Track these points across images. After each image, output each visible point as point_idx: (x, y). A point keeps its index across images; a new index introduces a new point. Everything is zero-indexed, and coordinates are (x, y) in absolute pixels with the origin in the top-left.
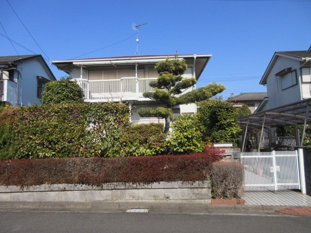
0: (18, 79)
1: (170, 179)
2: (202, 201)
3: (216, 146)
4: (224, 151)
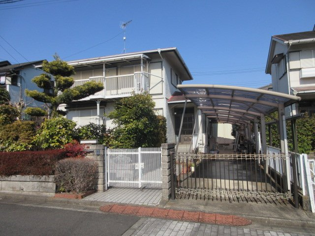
0: (21, 83)
1: (23, 173)
2: (48, 194)
3: (82, 142)
4: (88, 147)
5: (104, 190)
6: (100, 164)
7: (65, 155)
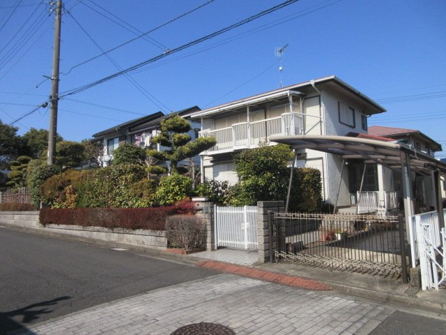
2: (161, 248)
3: (194, 199)
4: (198, 205)
5: (213, 249)
6: (208, 222)
7: (176, 211)
